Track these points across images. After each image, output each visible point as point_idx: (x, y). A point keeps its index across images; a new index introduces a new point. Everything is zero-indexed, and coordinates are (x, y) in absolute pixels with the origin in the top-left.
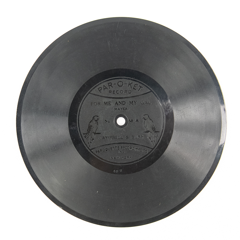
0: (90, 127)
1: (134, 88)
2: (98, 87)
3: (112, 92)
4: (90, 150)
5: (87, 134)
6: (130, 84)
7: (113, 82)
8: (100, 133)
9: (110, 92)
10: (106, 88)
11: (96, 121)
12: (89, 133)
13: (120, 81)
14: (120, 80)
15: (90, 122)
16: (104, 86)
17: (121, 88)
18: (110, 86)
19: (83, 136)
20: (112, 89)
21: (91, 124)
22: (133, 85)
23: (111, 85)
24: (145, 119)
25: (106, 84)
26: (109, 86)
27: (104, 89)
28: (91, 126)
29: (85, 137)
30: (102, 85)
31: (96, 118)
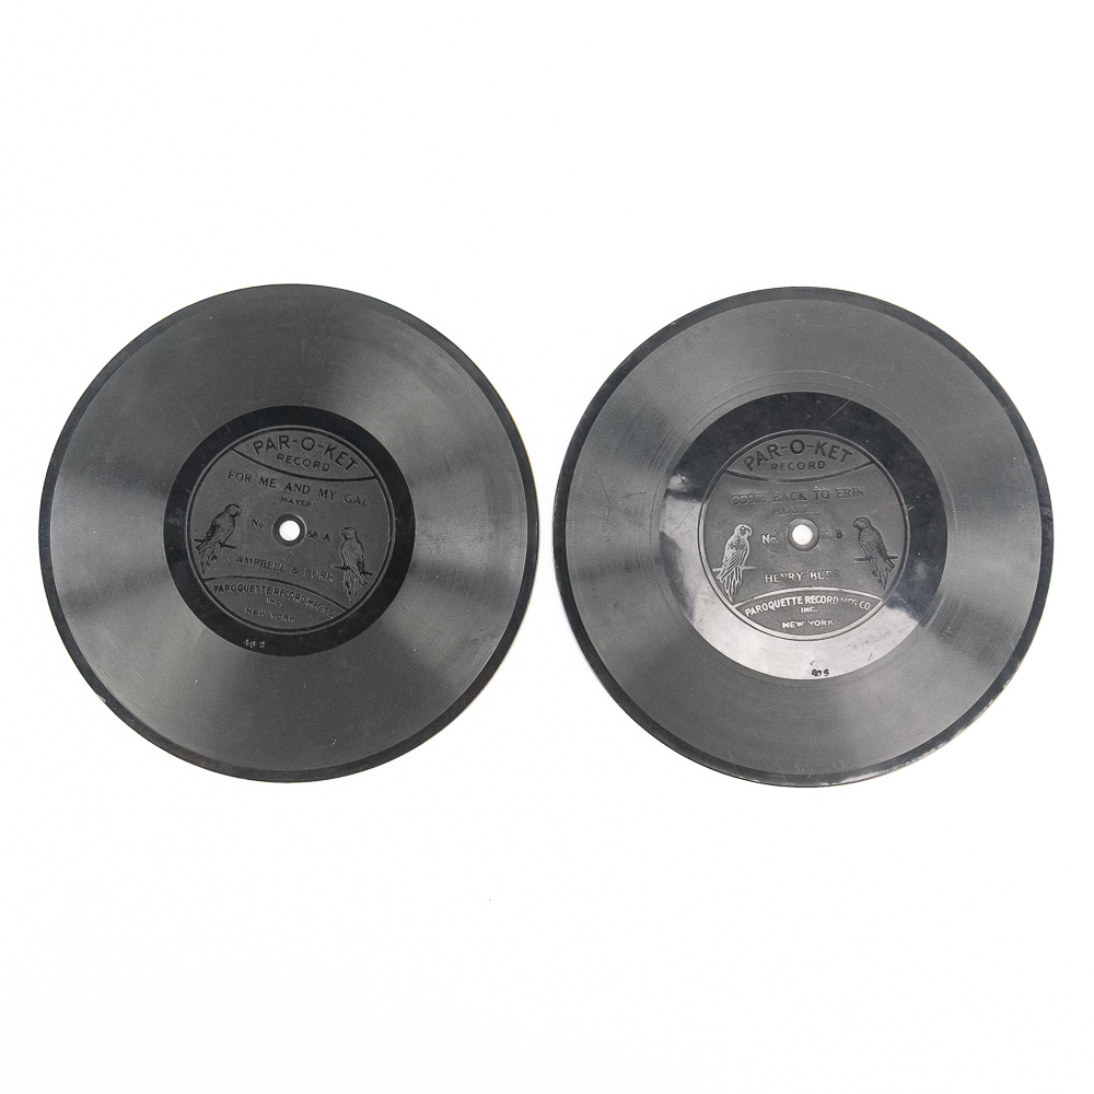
0: (214, 528)
1: (336, 461)
2: (255, 439)
3: (285, 459)
4: (203, 581)
5: (202, 542)
6: (329, 449)
7: (292, 435)
8: (234, 547)
9: (280, 457)
10: (273, 446)
11: (233, 516)
12: (209, 540)
13: (310, 438)
14: (311, 435)
15: (218, 517)
16: (269, 440)
17: (307, 455)
18: (283, 445)
19: (194, 544)
20: (285, 450)
21: (219, 521)
22: (336, 453)
23: (285, 442)
24: (346, 539)
25: (275, 436)
26: (281, 442)
27: (268, 447)
28: (219, 526)
29: (198, 548)
30: (264, 438)
31: (233, 510)
